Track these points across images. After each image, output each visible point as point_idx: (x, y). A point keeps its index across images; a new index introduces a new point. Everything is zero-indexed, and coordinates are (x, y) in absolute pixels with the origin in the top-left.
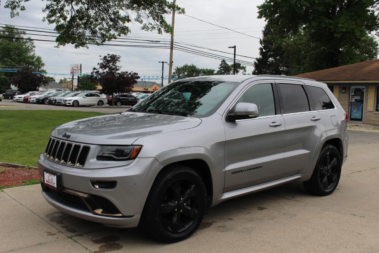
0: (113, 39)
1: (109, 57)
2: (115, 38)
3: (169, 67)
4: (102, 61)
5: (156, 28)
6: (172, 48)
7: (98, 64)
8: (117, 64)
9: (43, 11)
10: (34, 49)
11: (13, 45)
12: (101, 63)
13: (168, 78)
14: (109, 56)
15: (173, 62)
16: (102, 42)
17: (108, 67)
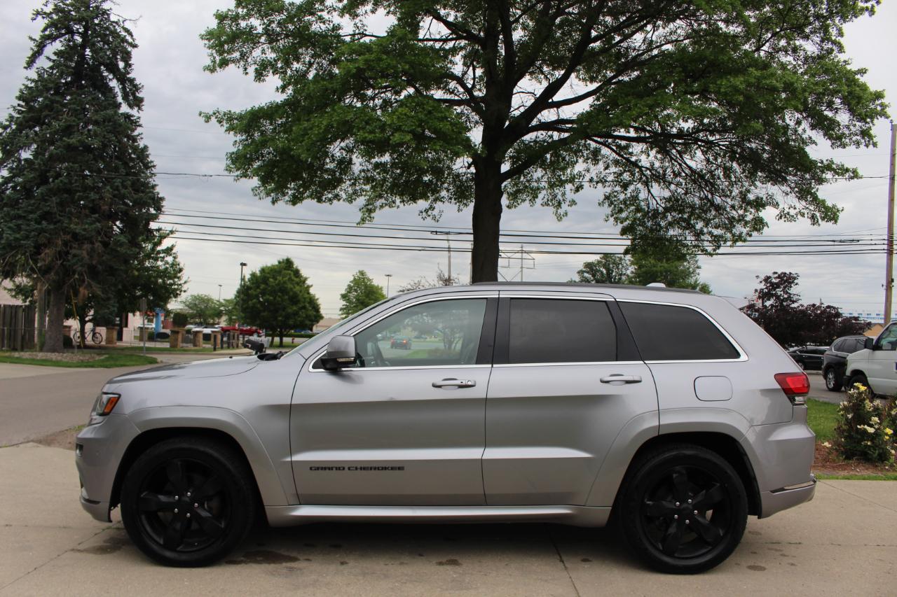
0: (739, 243)
1: (775, 278)
2: (745, 241)
3: (884, 292)
4: (762, 286)
5: (806, 215)
6: (890, 252)
7: (756, 291)
8: (794, 290)
9: (599, 204)
10: (698, 271)
11: (661, 267)
12: (761, 289)
13: (883, 317)
14: (776, 275)
15: (892, 280)
16: (714, 250)
17: (772, 295)
